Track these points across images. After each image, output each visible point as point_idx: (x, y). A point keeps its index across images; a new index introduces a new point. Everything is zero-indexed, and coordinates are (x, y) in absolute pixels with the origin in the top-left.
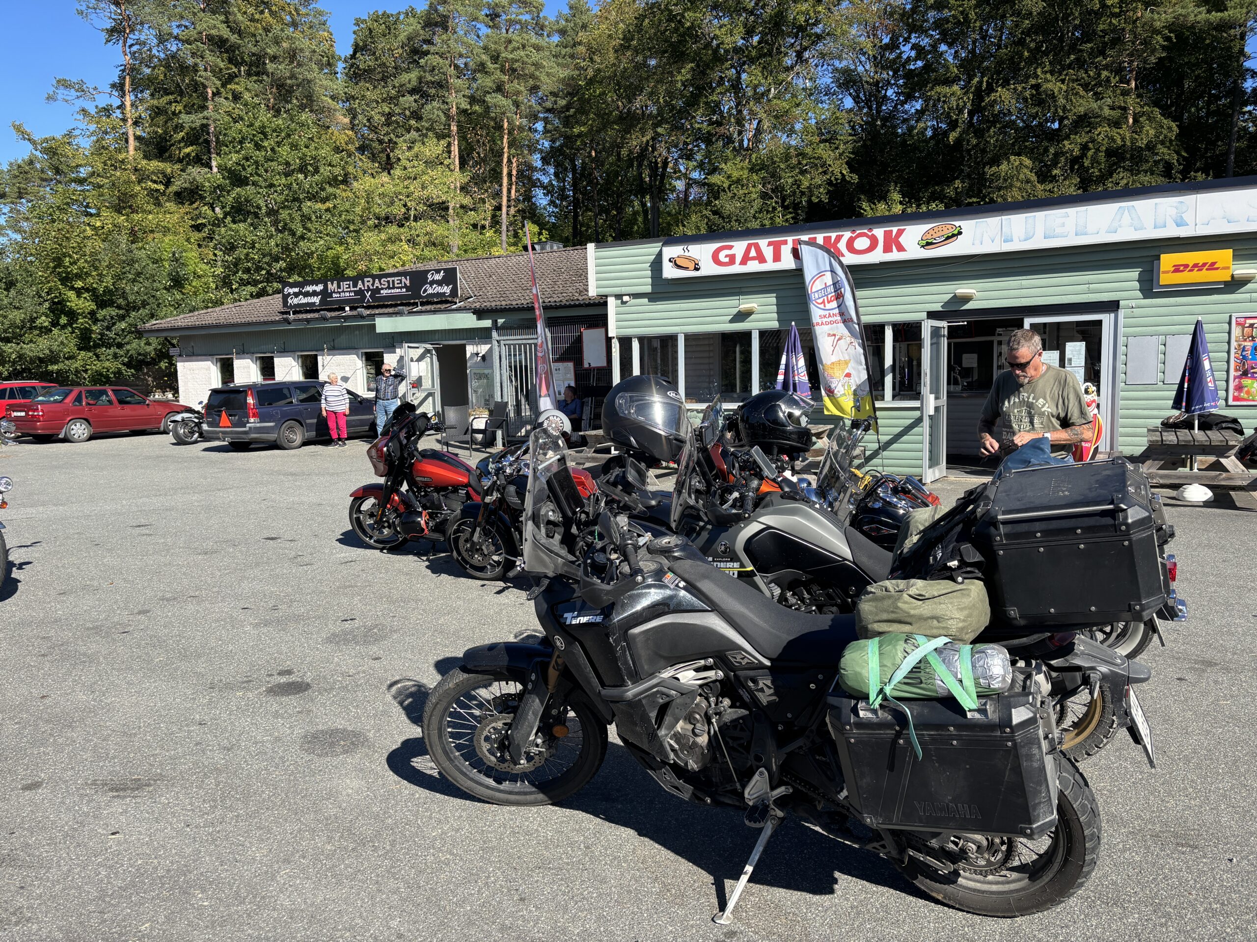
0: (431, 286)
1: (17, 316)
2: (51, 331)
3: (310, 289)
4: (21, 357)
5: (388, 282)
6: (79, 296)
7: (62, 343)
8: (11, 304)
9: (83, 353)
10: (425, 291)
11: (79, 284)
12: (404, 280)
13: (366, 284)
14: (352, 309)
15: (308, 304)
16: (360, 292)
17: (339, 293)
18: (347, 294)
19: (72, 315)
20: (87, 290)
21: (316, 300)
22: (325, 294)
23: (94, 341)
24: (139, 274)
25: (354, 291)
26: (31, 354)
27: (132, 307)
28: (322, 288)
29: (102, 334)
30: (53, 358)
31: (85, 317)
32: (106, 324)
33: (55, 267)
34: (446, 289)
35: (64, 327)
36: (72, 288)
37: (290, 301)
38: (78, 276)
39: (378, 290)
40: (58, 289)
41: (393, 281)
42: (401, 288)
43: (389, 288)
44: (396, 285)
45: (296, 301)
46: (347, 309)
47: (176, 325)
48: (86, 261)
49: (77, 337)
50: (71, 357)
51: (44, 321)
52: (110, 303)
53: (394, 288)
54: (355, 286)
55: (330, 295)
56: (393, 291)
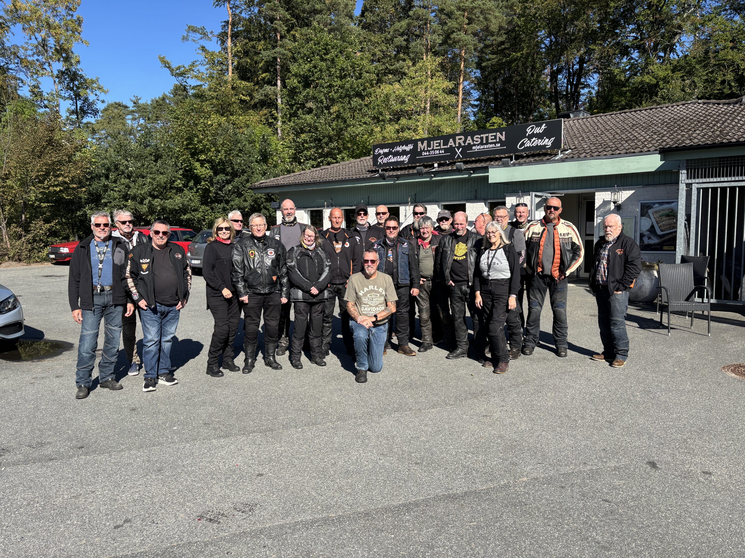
0: (530, 139)
1: (162, 179)
2: (183, 190)
3: (400, 149)
4: (164, 209)
5: (482, 138)
6: (202, 166)
7: (190, 199)
8: (158, 171)
9: (203, 207)
10: (523, 144)
11: (203, 157)
12: (499, 135)
13: (458, 141)
14: (440, 165)
15: (397, 163)
16: (451, 150)
17: (429, 151)
18: (437, 152)
19: (197, 180)
20: (208, 162)
21: (405, 159)
22: (414, 153)
23: (211, 199)
24: (240, 151)
25: (444, 149)
26: (170, 207)
27: (235, 174)
28: (412, 147)
29: (217, 194)
30: (184, 210)
31: (205, 181)
32: (219, 186)
33: (187, 145)
34: (548, 142)
35: (191, 188)
36: (198, 160)
37: (380, 161)
38: (202, 152)
39: (470, 146)
40: (189, 160)
41: (487, 138)
42: (495, 143)
43: (482, 144)
44: (490, 141)
45: (385, 160)
46: (436, 165)
47: (280, 183)
48: (208, 140)
49: (200, 196)
50: (195, 210)
51: (179, 183)
52: (223, 171)
53: (487, 143)
54: (445, 143)
55: (420, 153)
56: (485, 146)
